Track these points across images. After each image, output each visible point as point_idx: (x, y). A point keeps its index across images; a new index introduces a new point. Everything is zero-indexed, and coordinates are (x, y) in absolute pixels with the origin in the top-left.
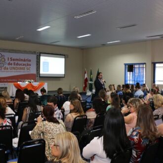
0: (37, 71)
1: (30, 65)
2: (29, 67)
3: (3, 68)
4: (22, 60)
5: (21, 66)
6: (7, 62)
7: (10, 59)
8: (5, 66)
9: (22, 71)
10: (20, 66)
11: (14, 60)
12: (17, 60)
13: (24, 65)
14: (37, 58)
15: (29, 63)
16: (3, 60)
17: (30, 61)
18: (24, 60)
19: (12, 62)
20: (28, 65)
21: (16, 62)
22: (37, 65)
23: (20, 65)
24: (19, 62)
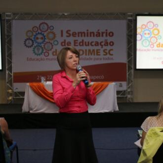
0: (129, 55)
1: (112, 44)
2: (109, 48)
3: (50, 52)
4: (92, 34)
5: (90, 48)
6: (61, 40)
7: (65, 34)
8: (55, 48)
9: (93, 57)
10: (88, 48)
11: (74, 34)
12: (82, 34)
13: (97, 44)
14: (129, 27)
15: (109, 39)
16: (51, 36)
17: (111, 34)
18: (98, 35)
19: (71, 39)
20: (106, 44)
21: (80, 39)
22: (129, 42)
23: (88, 44)
24: (87, 39)
